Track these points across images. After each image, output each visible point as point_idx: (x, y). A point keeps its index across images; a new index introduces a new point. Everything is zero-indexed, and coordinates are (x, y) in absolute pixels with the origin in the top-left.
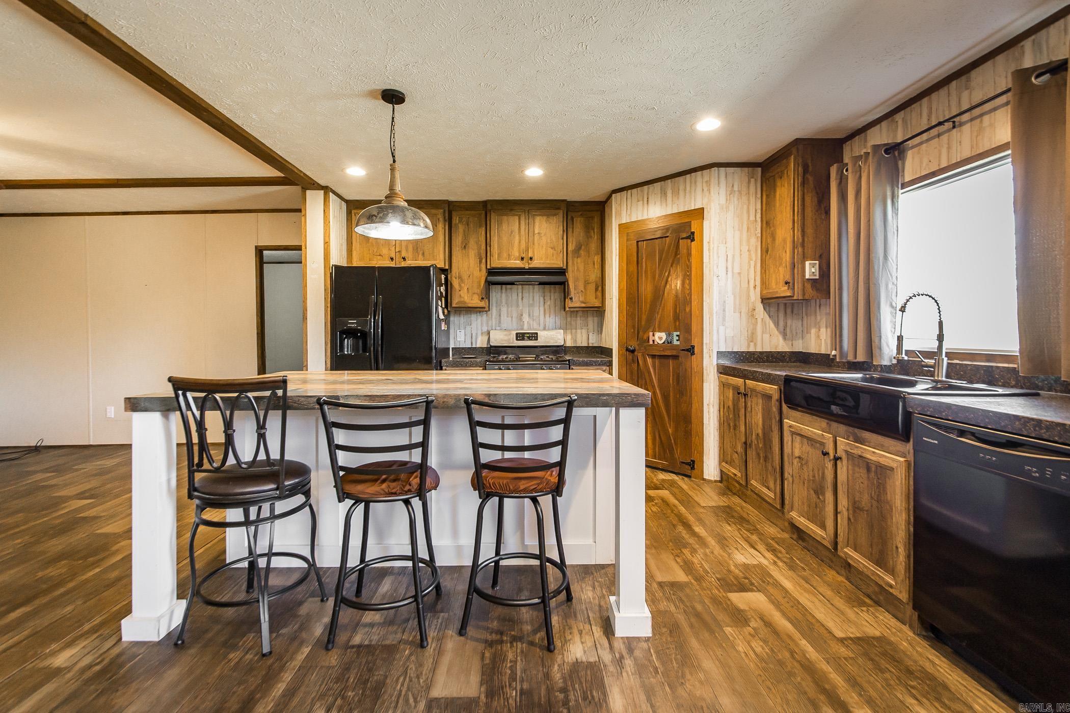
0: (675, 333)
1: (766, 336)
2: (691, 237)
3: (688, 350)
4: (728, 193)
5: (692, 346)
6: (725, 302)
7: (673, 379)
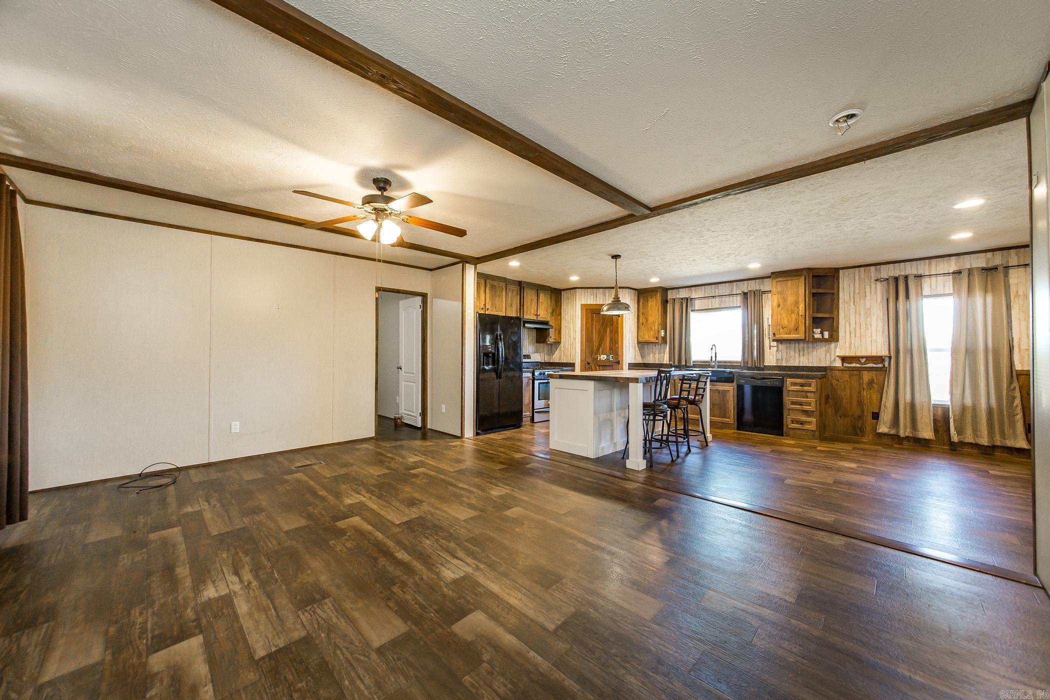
0: (611, 355)
3: (616, 361)
4: (631, 300)
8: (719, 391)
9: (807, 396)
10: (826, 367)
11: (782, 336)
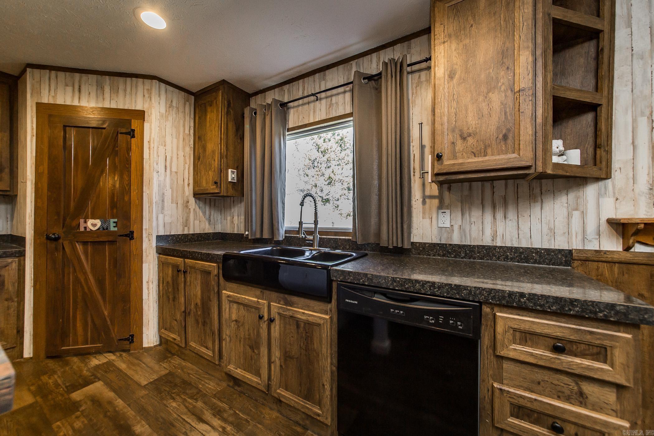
0: (112, 220)
1: (197, 222)
2: (132, 133)
3: (126, 235)
4: (168, 106)
5: (130, 232)
6: (163, 194)
7: (109, 263)
8: (298, 322)
9: (581, 394)
10: (570, 251)
11: (460, 161)
